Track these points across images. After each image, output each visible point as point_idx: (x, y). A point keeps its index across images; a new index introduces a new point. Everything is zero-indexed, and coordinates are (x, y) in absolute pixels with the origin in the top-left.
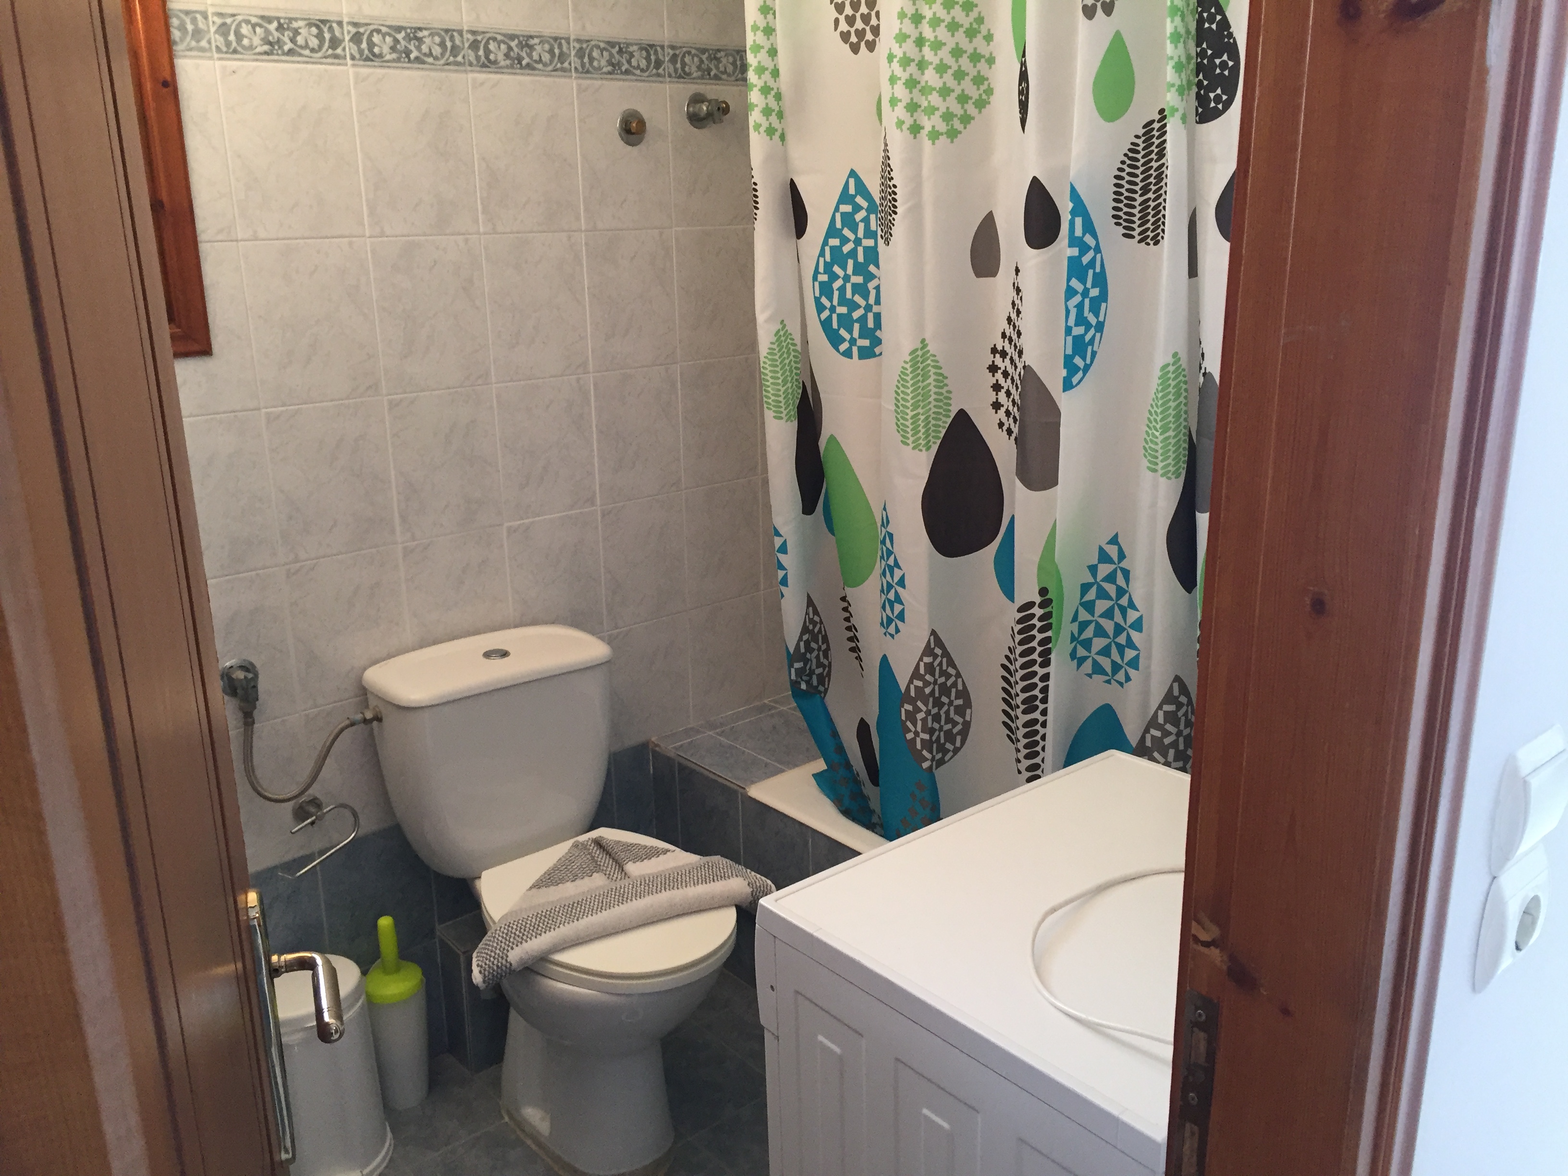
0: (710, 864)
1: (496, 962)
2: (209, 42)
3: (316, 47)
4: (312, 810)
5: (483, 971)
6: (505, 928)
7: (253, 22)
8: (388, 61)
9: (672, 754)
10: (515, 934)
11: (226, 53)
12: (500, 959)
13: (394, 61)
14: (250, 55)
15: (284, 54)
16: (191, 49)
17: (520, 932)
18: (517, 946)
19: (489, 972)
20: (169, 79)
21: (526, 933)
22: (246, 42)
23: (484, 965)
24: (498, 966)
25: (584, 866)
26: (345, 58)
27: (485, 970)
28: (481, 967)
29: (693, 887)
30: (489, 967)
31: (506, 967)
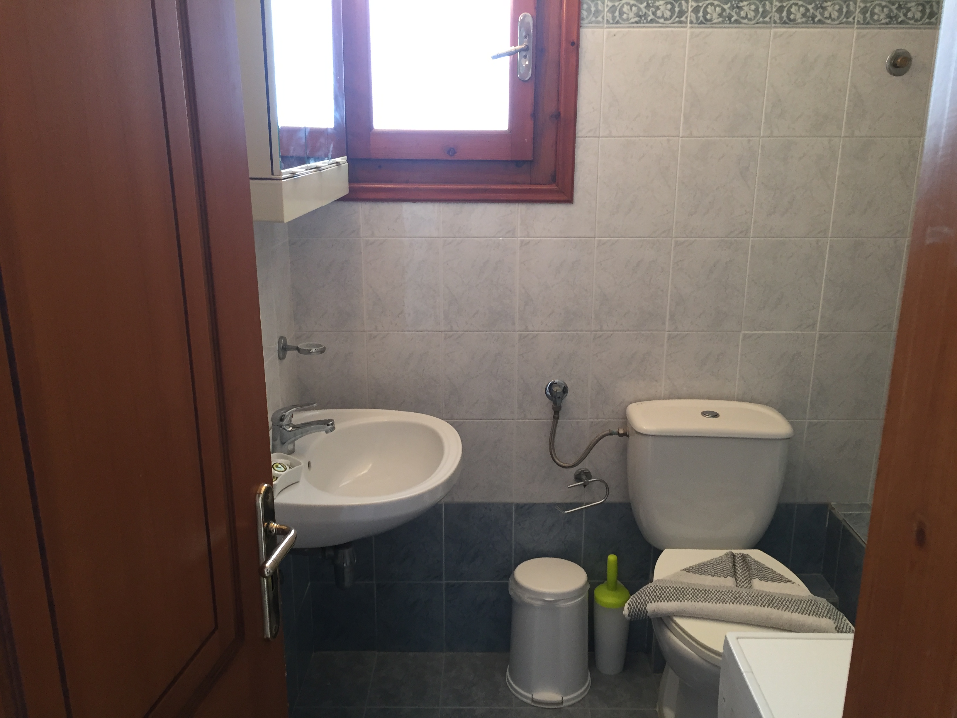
0: (813, 602)
1: (639, 606)
2: (603, 18)
3: (668, 17)
4: (584, 477)
5: (630, 609)
6: (652, 588)
7: (631, 4)
8: (715, 24)
9: (841, 518)
10: (657, 594)
11: (612, 23)
12: (642, 606)
13: (719, 23)
14: (626, 24)
15: (647, 22)
16: (591, 23)
17: (660, 594)
18: (655, 602)
19: (633, 611)
20: (575, 41)
21: (663, 596)
22: (625, 16)
23: (631, 605)
24: (639, 609)
25: (725, 569)
26: (686, 23)
27: (631, 608)
28: (630, 606)
29: (790, 613)
30: (634, 608)
31: (644, 612)
